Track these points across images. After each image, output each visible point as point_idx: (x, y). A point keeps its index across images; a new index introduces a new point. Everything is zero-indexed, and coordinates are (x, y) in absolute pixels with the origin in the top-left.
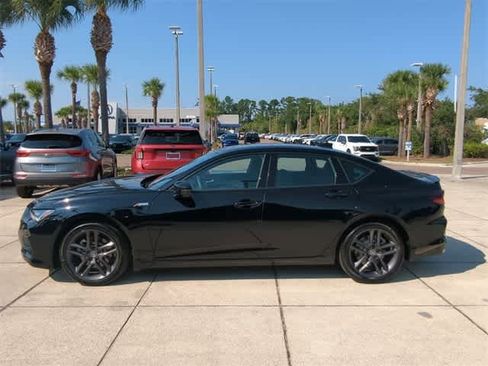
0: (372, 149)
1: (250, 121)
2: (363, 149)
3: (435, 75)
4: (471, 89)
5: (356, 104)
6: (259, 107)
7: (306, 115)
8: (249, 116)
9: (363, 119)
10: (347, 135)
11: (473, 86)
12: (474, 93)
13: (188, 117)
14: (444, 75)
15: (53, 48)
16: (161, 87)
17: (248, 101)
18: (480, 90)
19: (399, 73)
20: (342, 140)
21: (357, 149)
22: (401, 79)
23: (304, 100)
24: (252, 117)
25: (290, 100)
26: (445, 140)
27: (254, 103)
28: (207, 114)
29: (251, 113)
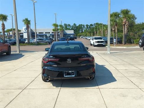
1: (82, 32)
6: (86, 27)
8: (82, 31)
17: (82, 25)
24: (83, 31)
27: (84, 25)
28: (54, 30)
29: (83, 29)
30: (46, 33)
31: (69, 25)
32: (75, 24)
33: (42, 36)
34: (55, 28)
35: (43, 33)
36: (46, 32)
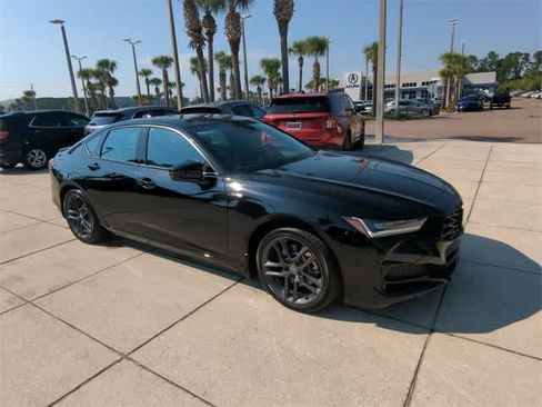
1: (518, 77)
6: (533, 60)
8: (517, 73)
13: (433, 79)
17: (519, 54)
27: (527, 55)
28: (443, 74)
29: (521, 68)
30: (423, 84)
31: (473, 58)
32: (492, 54)
33: (412, 93)
34: (449, 67)
35: (415, 84)
36: (425, 81)
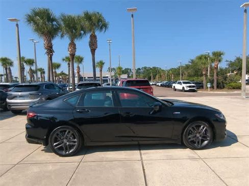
0: (193, 87)
2: (190, 87)
3: (218, 56)
4: (227, 61)
5: (179, 69)
7: (155, 74)
9: (182, 75)
10: (182, 81)
11: (228, 60)
12: (228, 63)
13: (107, 76)
14: (222, 56)
15: (76, 49)
16: (103, 64)
18: (231, 61)
19: (202, 56)
20: (180, 83)
21: (187, 87)
22: (203, 58)
23: (154, 68)
25: (145, 68)
26: (222, 82)
